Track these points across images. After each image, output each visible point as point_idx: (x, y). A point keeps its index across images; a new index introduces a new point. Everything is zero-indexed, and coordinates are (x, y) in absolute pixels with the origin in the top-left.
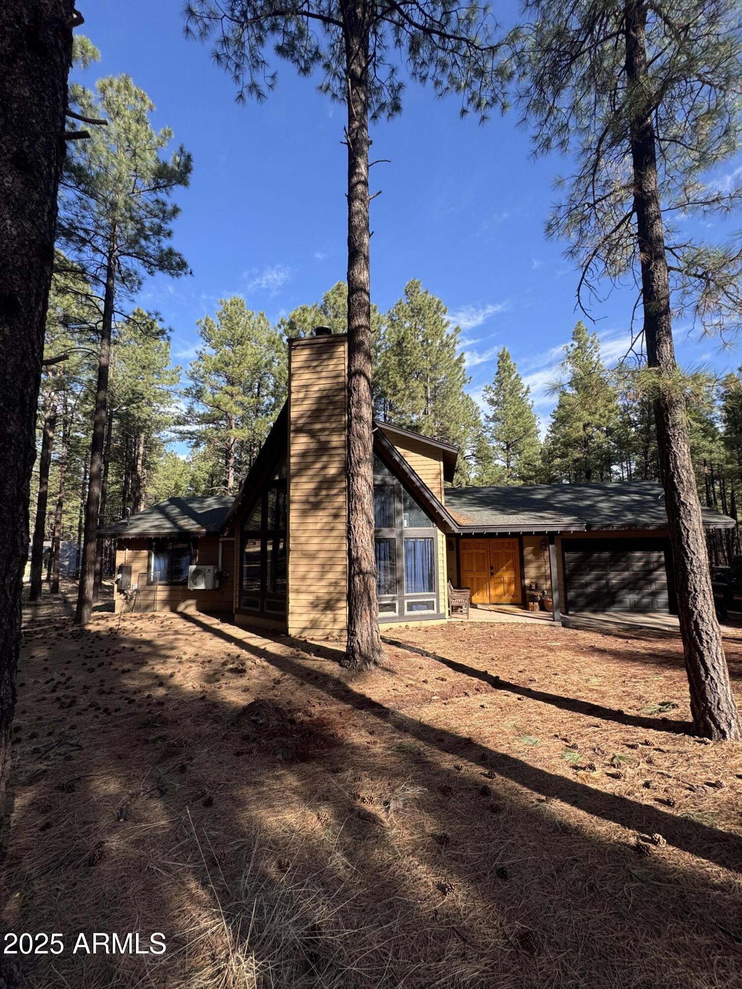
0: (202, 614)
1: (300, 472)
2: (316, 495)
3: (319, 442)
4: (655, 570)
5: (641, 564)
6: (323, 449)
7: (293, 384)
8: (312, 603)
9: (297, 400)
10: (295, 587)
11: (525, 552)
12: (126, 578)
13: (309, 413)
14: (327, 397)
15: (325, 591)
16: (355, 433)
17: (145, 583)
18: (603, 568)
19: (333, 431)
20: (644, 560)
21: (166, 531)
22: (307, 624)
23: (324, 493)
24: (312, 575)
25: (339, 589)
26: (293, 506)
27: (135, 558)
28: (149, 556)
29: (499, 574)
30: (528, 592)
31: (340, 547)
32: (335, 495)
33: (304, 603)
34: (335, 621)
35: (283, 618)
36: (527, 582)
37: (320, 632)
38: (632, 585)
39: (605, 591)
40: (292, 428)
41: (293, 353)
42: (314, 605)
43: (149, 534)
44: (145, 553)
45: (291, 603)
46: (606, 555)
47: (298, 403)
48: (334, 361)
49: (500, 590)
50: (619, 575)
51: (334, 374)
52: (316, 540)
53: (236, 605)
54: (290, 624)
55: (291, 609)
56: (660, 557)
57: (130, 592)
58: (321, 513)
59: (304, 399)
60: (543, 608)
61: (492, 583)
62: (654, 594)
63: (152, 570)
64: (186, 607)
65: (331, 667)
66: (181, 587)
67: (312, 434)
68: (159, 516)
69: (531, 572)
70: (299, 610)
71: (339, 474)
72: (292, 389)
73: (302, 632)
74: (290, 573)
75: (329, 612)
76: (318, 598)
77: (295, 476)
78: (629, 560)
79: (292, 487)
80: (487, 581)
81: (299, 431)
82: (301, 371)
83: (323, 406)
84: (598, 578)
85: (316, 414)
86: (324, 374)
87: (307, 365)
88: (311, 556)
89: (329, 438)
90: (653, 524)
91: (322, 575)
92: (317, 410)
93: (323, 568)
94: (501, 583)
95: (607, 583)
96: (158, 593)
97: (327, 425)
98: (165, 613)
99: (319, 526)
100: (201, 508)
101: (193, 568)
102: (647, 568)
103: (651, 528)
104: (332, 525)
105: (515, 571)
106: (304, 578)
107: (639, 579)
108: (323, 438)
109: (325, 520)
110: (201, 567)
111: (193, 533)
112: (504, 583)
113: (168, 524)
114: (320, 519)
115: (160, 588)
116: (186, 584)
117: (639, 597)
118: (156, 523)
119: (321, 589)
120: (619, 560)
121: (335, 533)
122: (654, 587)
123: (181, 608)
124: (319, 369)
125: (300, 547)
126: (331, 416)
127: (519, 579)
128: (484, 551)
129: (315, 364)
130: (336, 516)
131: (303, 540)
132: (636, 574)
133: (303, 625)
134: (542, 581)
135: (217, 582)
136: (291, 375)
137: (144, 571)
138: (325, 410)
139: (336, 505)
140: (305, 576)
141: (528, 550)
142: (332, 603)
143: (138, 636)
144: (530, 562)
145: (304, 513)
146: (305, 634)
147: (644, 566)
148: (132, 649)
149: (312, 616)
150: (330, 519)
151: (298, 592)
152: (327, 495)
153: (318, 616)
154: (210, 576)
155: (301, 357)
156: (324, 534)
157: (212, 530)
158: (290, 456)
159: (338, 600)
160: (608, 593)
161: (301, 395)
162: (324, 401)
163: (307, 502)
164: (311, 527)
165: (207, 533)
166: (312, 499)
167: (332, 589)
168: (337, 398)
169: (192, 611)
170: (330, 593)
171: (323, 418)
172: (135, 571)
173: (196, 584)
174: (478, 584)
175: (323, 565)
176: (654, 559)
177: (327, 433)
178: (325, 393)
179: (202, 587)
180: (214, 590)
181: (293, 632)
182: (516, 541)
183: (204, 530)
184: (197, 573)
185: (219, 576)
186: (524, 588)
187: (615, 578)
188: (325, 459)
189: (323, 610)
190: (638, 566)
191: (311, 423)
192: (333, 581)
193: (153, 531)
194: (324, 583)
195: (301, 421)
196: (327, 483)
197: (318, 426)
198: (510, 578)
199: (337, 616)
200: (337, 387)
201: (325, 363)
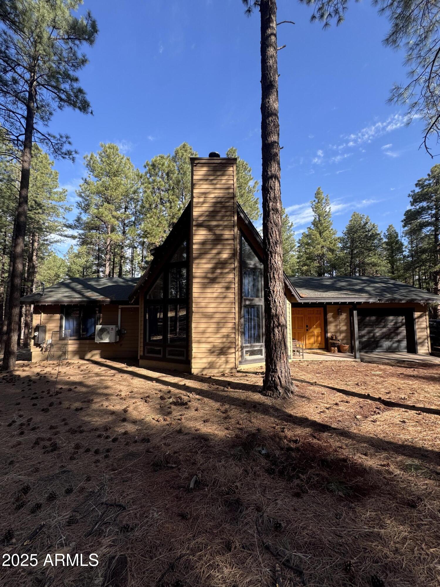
0: (108, 361)
1: (201, 255)
2: (213, 273)
3: (215, 234)
4: (400, 327)
5: (392, 323)
6: (218, 240)
7: (195, 191)
8: (210, 350)
9: (198, 203)
10: (197, 339)
11: (328, 317)
12: (42, 335)
13: (207, 213)
14: (221, 202)
15: (220, 341)
16: (272, 221)
17: (58, 339)
18: (372, 326)
19: (225, 227)
20: (394, 321)
21: (77, 300)
22: (206, 365)
23: (219, 271)
24: (210, 330)
25: (230, 339)
26: (195, 280)
27: (49, 320)
28: (61, 319)
29: (311, 330)
30: (331, 341)
31: (231, 310)
32: (226, 273)
33: (204, 350)
34: (227, 362)
35: (188, 362)
36: (329, 335)
37: (216, 371)
38: (387, 336)
39: (373, 340)
40: (194, 223)
41: (194, 168)
42: (211, 352)
43: (63, 302)
44: (58, 316)
45: (194, 350)
46: (373, 318)
47: (199, 205)
48: (226, 177)
49: (312, 340)
50: (381, 330)
51: (226, 186)
52: (213, 305)
53: (140, 353)
54: (193, 366)
55: (194, 355)
56: (403, 319)
57: (45, 346)
58: (216, 286)
59: (204, 202)
60: (339, 351)
61: (307, 336)
62: (399, 341)
63: (64, 329)
64: (92, 356)
65: (257, 397)
66: (88, 341)
67: (210, 229)
68: (67, 290)
69: (331, 328)
70: (200, 355)
71: (230, 258)
72: (194, 194)
73: (202, 371)
74: (193, 328)
75: (222, 356)
76: (214, 347)
77: (197, 258)
78: (386, 321)
79: (194, 267)
80: (304, 334)
81: (200, 225)
82: (201, 183)
83: (218, 209)
84: (369, 333)
85: (212, 214)
86: (218, 186)
87: (206, 178)
88: (209, 316)
89: (222, 232)
90: (403, 299)
91: (218, 330)
92: (212, 212)
93: (218, 325)
94: (312, 336)
95: (374, 335)
96: (69, 346)
97: (221, 223)
98: (76, 361)
99: (215, 295)
100: (99, 285)
101: (99, 327)
102: (396, 326)
103: (403, 302)
104: (225, 294)
105: (321, 328)
106: (204, 332)
107: (392, 333)
108: (218, 232)
109: (219, 291)
110: (104, 326)
111: (99, 301)
112: (314, 335)
113: (77, 295)
114: (217, 290)
115: (70, 342)
116: (94, 339)
117: (391, 343)
118: (67, 294)
119: (217, 340)
120: (381, 322)
121: (227, 300)
122: (399, 337)
123: (88, 356)
124: (215, 182)
125: (201, 310)
126: (223, 216)
127: (323, 333)
128: (302, 316)
129: (212, 178)
130: (228, 288)
131: (203, 305)
132: (390, 330)
133: (203, 366)
134: (338, 334)
135: (118, 337)
136: (193, 185)
137: (57, 329)
138: (220, 211)
139: (228, 280)
140: (205, 331)
141: (330, 316)
142: (225, 349)
143: (66, 378)
144: (331, 322)
145: (204, 286)
146: (204, 373)
147: (394, 325)
148: (70, 390)
149: (210, 360)
150: (223, 290)
151: (199, 342)
152: (221, 273)
153: (214, 359)
154: (113, 333)
155: (201, 172)
156: (219, 300)
157: (114, 299)
158: (193, 244)
159: (229, 348)
160: (374, 341)
161: (201, 200)
162: (219, 205)
163: (205, 277)
164: (209, 295)
165: (111, 302)
166: (210, 275)
167: (224, 340)
168: (228, 204)
169: (97, 358)
170: (223, 343)
171: (218, 218)
172: (49, 330)
173: (101, 339)
174: (298, 336)
175: (218, 323)
176: (400, 321)
177: (221, 228)
178: (219, 200)
179: (107, 340)
180: (116, 342)
181: (195, 371)
182: (322, 309)
183: (108, 300)
184: (102, 331)
185: (119, 333)
186: (326, 339)
187: (378, 332)
188: (219, 247)
189: (218, 355)
190: (390, 325)
191: (209, 221)
192: (225, 334)
193: (66, 299)
194: (219, 335)
195: (202, 219)
196: (221, 264)
197: (214, 223)
198: (318, 333)
199: (229, 359)
200: (228, 196)
201: (219, 178)
